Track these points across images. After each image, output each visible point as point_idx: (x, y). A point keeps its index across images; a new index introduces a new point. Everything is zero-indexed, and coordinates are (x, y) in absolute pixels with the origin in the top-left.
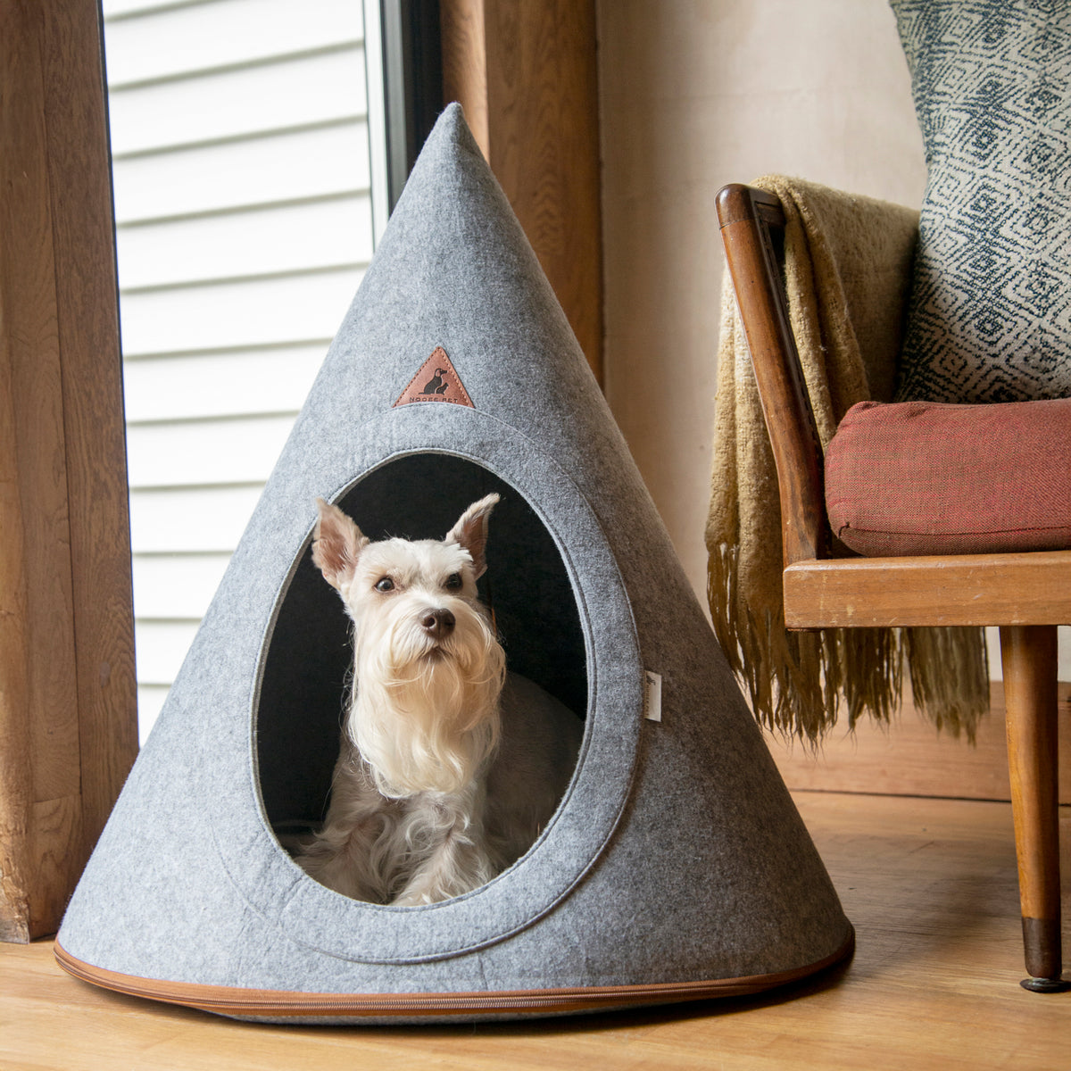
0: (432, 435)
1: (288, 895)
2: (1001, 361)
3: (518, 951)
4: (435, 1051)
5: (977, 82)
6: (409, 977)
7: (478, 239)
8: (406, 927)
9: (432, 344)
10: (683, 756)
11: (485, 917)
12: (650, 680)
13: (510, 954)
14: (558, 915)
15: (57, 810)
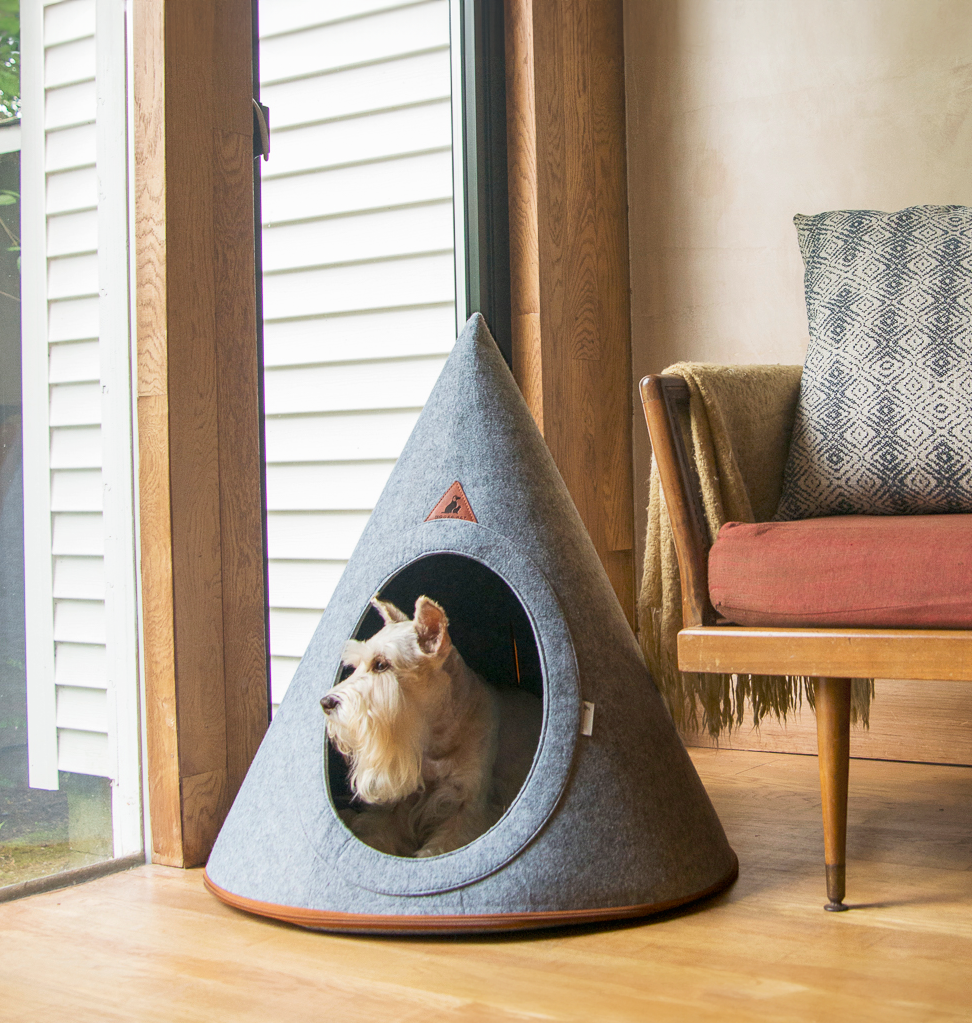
0: (448, 542)
1: (342, 850)
2: (842, 482)
3: (486, 889)
4: (428, 952)
5: (837, 289)
6: (415, 905)
7: (486, 406)
8: (415, 872)
9: (452, 479)
10: (606, 759)
11: (465, 866)
12: (586, 708)
13: (481, 891)
14: (513, 866)
15: (210, 779)
